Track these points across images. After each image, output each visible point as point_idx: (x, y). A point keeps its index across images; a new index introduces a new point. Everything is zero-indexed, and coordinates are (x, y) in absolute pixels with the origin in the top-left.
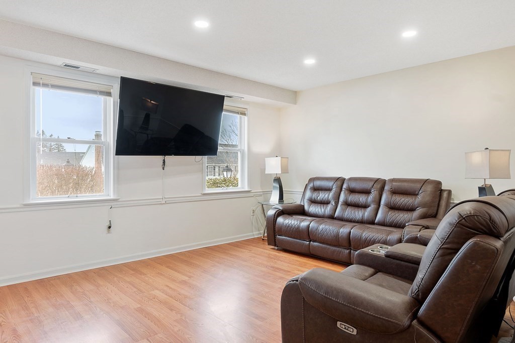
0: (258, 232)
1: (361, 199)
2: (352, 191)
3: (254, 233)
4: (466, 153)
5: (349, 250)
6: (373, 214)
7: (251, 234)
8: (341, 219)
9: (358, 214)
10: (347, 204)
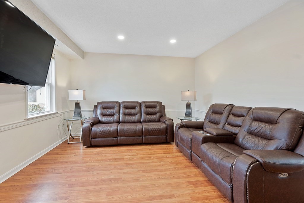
0: (61, 140)
1: (133, 111)
2: (126, 108)
3: (59, 141)
4: (182, 92)
5: (142, 137)
6: (139, 117)
7: (58, 142)
8: (124, 122)
9: (132, 118)
10: (125, 114)
